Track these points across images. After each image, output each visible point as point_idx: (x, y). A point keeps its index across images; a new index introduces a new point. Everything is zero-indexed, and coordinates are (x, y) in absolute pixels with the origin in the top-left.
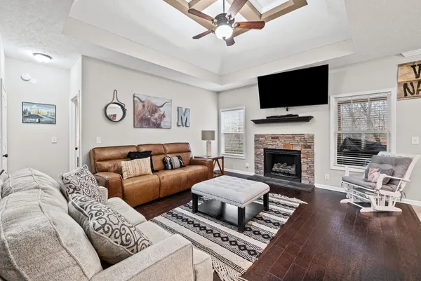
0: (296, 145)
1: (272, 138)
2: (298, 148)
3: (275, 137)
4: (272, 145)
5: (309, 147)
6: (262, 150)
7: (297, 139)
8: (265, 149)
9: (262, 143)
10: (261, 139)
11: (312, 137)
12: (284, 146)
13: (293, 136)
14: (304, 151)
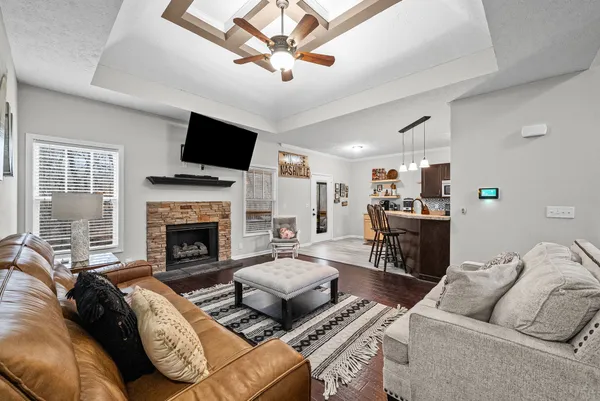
0: (214, 215)
1: (182, 208)
2: (216, 219)
3: (186, 207)
4: (179, 219)
5: (227, 216)
6: (164, 229)
7: (215, 207)
8: (167, 226)
9: (163, 217)
10: (161, 210)
11: (229, 205)
12: (198, 218)
13: (211, 204)
14: (222, 222)
